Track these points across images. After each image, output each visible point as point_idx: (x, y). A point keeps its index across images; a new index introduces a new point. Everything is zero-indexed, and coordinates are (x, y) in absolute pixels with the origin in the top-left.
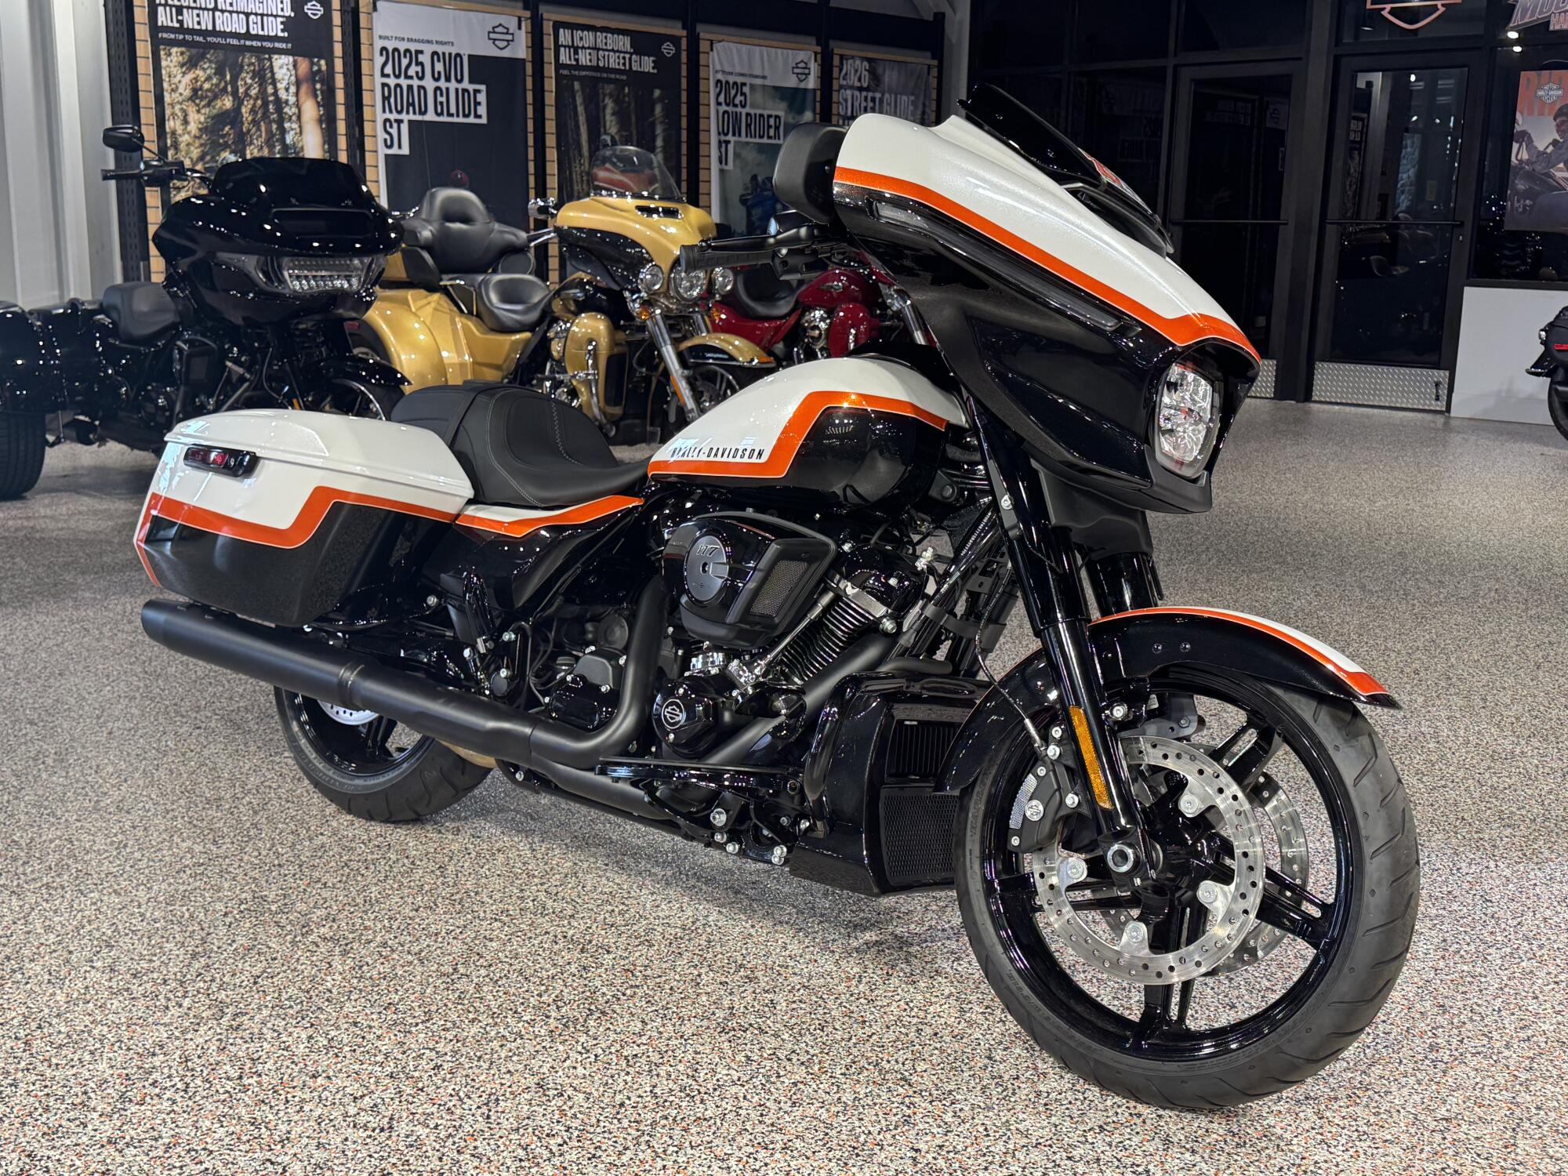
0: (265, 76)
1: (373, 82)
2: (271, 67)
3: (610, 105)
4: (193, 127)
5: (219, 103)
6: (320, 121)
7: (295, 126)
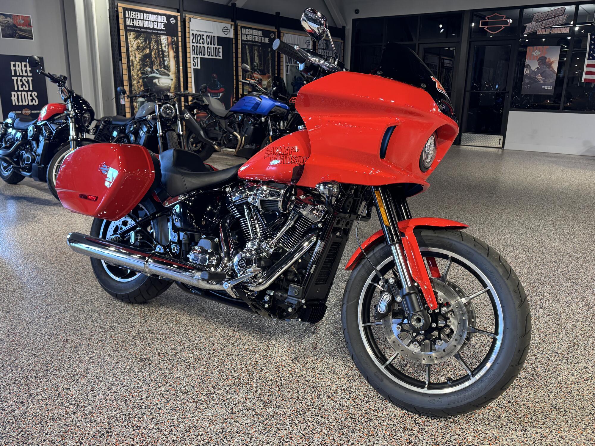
0: (158, 42)
1: (189, 45)
2: (160, 39)
3: (256, 53)
4: (137, 59)
5: (145, 51)
6: (175, 57)
7: (167, 59)
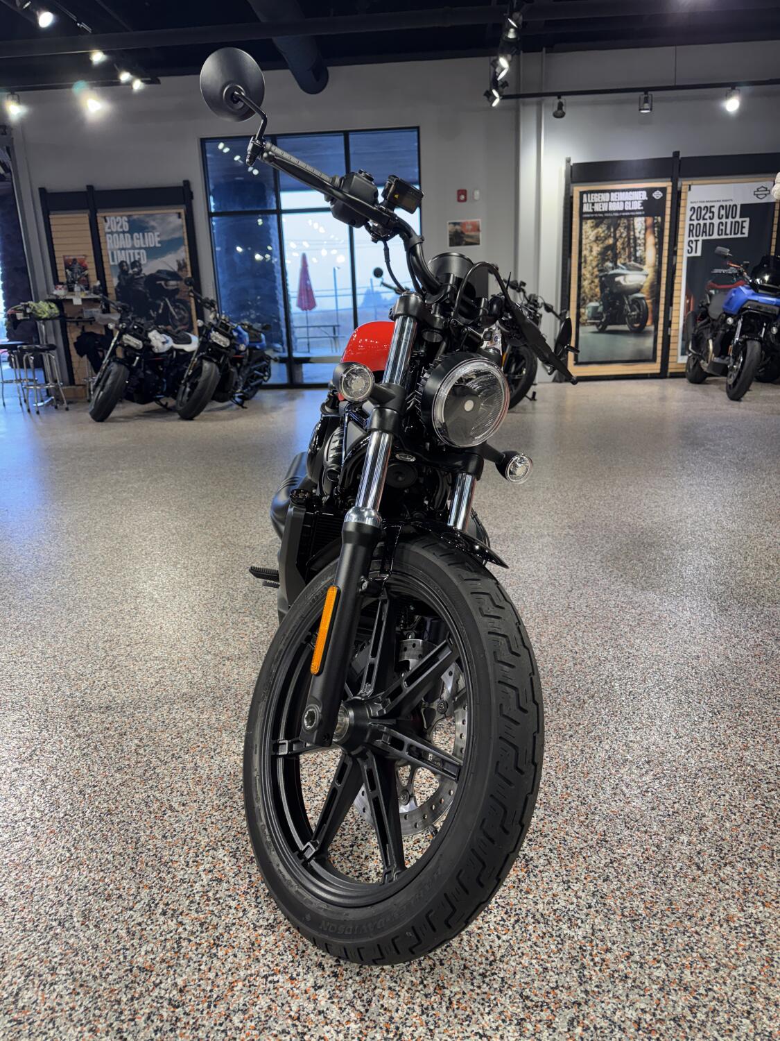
0: (629, 228)
1: (684, 224)
2: (634, 223)
4: (595, 253)
5: (607, 242)
6: (656, 244)
7: (642, 248)
